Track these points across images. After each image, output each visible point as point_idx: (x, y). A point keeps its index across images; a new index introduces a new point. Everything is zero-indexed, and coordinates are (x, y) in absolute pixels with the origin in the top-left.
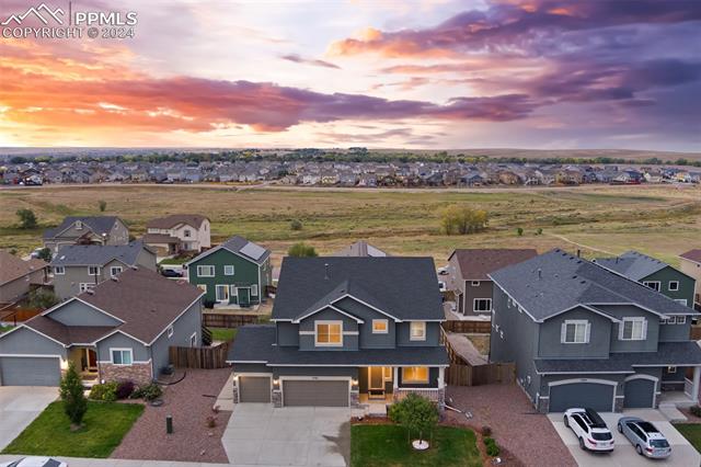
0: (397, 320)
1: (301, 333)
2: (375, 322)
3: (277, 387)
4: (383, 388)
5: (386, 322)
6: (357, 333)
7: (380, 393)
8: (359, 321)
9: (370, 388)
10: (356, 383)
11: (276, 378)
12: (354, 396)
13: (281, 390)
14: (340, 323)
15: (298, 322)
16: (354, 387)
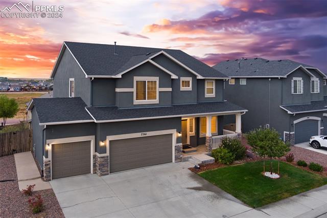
1: (118, 90)
4: (189, 143)
8: (174, 76)
10: (180, 135)
12: (178, 150)
13: (108, 153)
14: (157, 79)
16: (178, 140)
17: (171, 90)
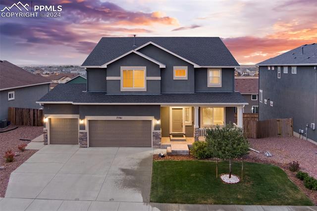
0: (196, 66)
1: (108, 78)
2: (176, 69)
3: (83, 127)
4: (184, 132)
5: (186, 68)
6: (159, 78)
7: (181, 135)
8: (162, 66)
9: (171, 132)
10: (159, 122)
11: (82, 118)
12: (157, 136)
13: (87, 130)
14: (144, 69)
15: (105, 66)
16: (157, 127)
17: (160, 79)
